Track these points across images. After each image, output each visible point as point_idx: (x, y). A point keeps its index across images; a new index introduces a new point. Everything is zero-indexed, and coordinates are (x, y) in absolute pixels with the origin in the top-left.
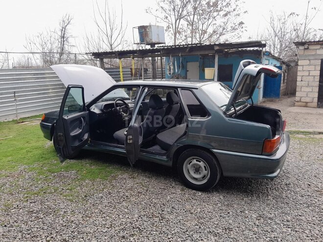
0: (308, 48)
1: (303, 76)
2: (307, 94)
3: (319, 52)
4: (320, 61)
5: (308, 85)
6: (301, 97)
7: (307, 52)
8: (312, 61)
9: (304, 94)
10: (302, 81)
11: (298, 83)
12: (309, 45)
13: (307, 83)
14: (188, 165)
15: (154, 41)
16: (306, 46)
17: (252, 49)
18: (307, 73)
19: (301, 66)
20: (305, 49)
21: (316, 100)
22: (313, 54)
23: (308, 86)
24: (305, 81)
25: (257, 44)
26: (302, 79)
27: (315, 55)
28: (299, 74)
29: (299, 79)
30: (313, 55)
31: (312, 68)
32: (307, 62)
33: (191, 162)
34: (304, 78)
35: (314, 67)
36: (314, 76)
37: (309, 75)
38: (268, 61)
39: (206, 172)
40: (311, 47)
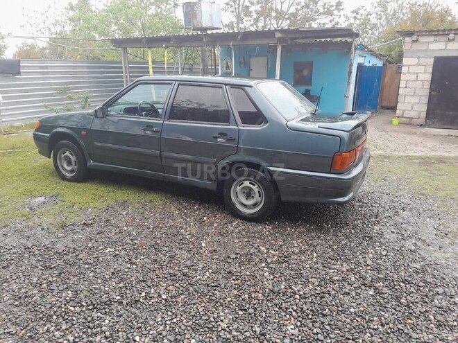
0: (416, 41)
1: (408, 80)
2: (412, 107)
3: (432, 47)
4: (433, 59)
5: (415, 93)
6: (404, 111)
7: (416, 47)
8: (422, 60)
9: (408, 107)
10: (406, 87)
11: (401, 91)
12: (418, 36)
13: (413, 90)
14: (238, 187)
15: (204, 25)
16: (414, 38)
17: (339, 39)
18: (414, 77)
19: (406, 66)
20: (413, 41)
21: (424, 115)
22: (424, 48)
23: (414, 95)
24: (411, 88)
25: (344, 33)
26: (406, 84)
27: (427, 50)
28: (403, 77)
29: (402, 84)
30: (423, 51)
31: (421, 69)
32: (415, 61)
33: (242, 184)
34: (410, 84)
35: (423, 67)
36: (423, 81)
37: (416, 80)
38: (363, 58)
39: (260, 199)
40: (422, 39)
